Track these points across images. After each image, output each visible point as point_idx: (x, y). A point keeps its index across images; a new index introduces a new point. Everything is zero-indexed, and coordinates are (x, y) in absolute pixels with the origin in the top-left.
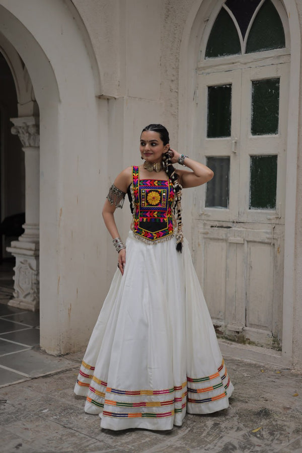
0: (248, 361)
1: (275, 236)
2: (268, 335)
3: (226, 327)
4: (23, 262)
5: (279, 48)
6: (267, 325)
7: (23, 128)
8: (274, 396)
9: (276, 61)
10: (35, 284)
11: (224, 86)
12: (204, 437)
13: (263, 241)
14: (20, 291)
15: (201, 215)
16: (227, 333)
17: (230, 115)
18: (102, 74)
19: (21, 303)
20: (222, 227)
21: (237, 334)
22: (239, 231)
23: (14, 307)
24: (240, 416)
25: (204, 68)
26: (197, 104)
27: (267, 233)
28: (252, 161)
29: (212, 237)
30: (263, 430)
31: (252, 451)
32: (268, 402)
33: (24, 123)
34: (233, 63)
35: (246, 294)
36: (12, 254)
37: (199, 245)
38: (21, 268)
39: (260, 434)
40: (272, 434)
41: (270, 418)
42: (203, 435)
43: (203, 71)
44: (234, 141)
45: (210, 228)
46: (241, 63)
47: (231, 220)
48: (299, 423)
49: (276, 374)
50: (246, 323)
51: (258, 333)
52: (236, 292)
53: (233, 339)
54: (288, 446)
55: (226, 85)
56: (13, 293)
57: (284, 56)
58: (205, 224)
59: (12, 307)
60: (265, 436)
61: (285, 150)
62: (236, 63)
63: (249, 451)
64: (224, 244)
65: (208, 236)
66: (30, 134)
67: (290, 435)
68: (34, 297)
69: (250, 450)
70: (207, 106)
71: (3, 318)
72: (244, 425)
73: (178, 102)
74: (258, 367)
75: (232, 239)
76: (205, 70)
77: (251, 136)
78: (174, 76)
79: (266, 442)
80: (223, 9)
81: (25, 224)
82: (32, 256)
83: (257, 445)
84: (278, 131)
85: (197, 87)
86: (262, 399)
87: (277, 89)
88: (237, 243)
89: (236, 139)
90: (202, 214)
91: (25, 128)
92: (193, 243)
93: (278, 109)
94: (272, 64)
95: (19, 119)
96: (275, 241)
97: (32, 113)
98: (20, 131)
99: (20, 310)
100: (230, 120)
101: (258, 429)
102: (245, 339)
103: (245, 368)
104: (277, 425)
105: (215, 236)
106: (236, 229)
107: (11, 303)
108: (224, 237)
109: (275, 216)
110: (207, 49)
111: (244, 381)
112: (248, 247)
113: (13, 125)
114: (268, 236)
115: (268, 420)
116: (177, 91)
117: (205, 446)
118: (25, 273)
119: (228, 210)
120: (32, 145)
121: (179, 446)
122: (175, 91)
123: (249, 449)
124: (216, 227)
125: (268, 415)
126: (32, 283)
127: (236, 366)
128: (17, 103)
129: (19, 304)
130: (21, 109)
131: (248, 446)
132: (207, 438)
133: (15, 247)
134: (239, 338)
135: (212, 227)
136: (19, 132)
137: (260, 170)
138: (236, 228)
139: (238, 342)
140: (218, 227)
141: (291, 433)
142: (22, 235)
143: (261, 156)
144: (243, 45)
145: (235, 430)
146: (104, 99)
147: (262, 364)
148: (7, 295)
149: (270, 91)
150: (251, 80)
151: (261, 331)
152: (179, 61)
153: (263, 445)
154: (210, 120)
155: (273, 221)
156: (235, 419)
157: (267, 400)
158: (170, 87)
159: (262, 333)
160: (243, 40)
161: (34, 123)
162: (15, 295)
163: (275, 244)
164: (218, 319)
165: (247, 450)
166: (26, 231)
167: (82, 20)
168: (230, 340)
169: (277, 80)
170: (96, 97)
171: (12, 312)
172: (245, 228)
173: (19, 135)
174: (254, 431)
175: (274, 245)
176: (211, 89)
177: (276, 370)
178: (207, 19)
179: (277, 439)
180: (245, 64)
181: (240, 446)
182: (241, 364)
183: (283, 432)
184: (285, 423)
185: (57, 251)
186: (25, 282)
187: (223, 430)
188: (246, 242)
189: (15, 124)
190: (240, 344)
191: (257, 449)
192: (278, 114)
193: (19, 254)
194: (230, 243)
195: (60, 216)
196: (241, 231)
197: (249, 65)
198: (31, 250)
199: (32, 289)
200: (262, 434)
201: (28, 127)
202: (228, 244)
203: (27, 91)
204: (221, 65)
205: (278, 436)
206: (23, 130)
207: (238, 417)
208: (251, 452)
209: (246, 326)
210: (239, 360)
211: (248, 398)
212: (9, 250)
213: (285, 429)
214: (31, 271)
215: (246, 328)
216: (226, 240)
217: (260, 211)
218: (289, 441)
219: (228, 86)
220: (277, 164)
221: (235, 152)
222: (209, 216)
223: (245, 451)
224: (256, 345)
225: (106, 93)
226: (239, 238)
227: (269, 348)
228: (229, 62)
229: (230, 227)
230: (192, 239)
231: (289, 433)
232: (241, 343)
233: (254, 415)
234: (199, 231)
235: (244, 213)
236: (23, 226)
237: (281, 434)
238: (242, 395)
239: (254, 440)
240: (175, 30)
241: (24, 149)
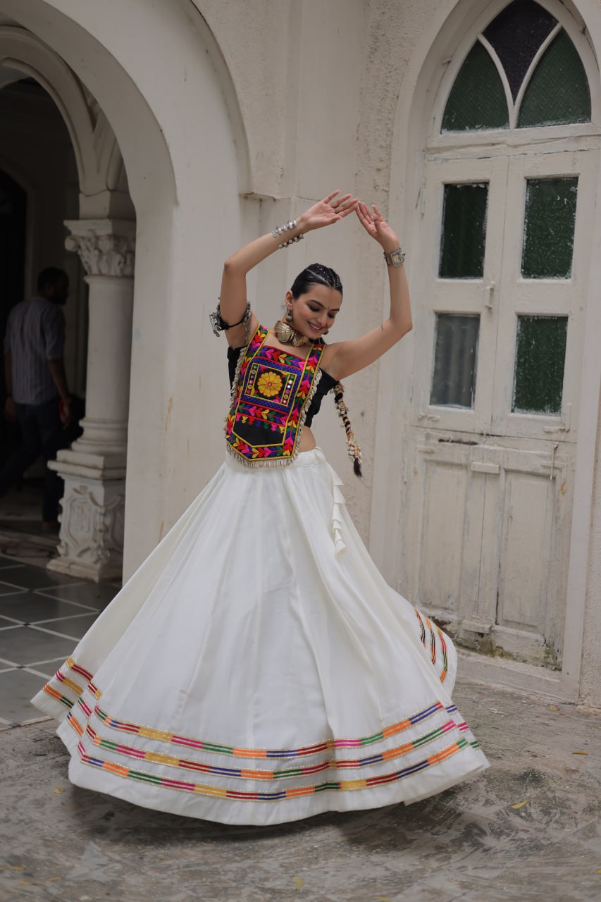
0: (499, 687)
1: (556, 462)
2: (537, 641)
3: (459, 623)
4: (78, 489)
5: (580, 122)
6: (535, 624)
7: (89, 240)
8: (549, 749)
9: (572, 146)
10: (101, 531)
11: (475, 186)
12: (430, 812)
13: (535, 471)
14: (70, 544)
15: (421, 419)
16: (461, 635)
17: (484, 238)
18: (252, 154)
19: (72, 566)
20: (459, 442)
21: (479, 638)
22: (491, 451)
23: (60, 574)
24: (490, 782)
25: (439, 150)
26: (423, 214)
27: (542, 457)
28: (521, 326)
29: (440, 458)
30: (530, 805)
31: (514, 840)
32: (537, 759)
33: (91, 230)
34: (493, 144)
35: (500, 566)
36: (59, 474)
37: (416, 473)
38: (75, 500)
39: (525, 812)
40: (546, 812)
41: (543, 786)
42: (427, 810)
43: (436, 155)
44: (488, 288)
45: (437, 442)
46: (509, 146)
47: (477, 431)
48: (593, 796)
49: (549, 712)
50: (496, 619)
51: (518, 637)
52: (480, 562)
53: (472, 646)
54: (574, 834)
55: (477, 183)
56: (58, 548)
57: (588, 138)
58: (428, 436)
59: (56, 572)
60: (534, 816)
61: (582, 309)
62: (498, 144)
63: (508, 839)
64: (461, 474)
65: (433, 457)
66: (100, 251)
67: (578, 816)
68: (98, 556)
69: (510, 837)
70: (441, 220)
71: (40, 591)
72: (497, 795)
73: (387, 211)
74: (516, 698)
75: (478, 465)
76: (439, 153)
77: (522, 280)
78: (381, 161)
79: (537, 825)
80: (478, 44)
81: (85, 419)
82: (96, 479)
83: (522, 830)
84: (570, 273)
85: (425, 184)
86: (527, 754)
87: (574, 195)
88: (486, 473)
89: (493, 282)
90: (423, 417)
91: (93, 240)
92: (404, 469)
93: (573, 234)
94: (565, 151)
95: (80, 223)
96: (557, 472)
97: (106, 212)
98: (82, 244)
99: (71, 578)
100: (483, 248)
101: (523, 804)
102: (494, 648)
103: (493, 699)
104: (554, 798)
105: (447, 458)
106: (486, 447)
107: (53, 565)
108: (463, 461)
109: (558, 428)
110: (445, 114)
111: (493, 721)
112: (506, 480)
113: (69, 233)
114: (544, 462)
115: (539, 790)
116: (387, 189)
117: (432, 829)
118: (82, 511)
119: (471, 412)
120: (104, 271)
121: (386, 826)
122: (384, 190)
123: (508, 835)
124: (448, 441)
125: (539, 781)
126: (95, 529)
127: (478, 695)
128: (78, 191)
129: (69, 568)
130: (85, 205)
131: (506, 831)
132: (434, 815)
133: (65, 462)
134: (483, 645)
135: (441, 441)
136: (79, 247)
137: (534, 343)
138: (485, 445)
139: (481, 652)
140: (452, 442)
141: (580, 813)
142: (79, 440)
143: (538, 317)
144: (513, 111)
145: (482, 803)
146: (255, 199)
147: (525, 694)
148: (42, 550)
149: (559, 199)
150: (525, 178)
151: (524, 633)
152: (392, 133)
153: (532, 831)
154: (444, 246)
155: (554, 436)
156: (481, 785)
157: (535, 756)
158: (375, 180)
159: (526, 638)
160: (514, 104)
161: (110, 231)
162: (61, 550)
163: (558, 477)
164: (446, 609)
165: (504, 836)
166: (87, 433)
167: (222, 56)
168: (467, 647)
169: (574, 180)
170: (240, 195)
171: (56, 583)
172: (503, 446)
173: (79, 253)
174: (515, 807)
175: (554, 478)
176: (450, 188)
177: (549, 705)
178: (448, 60)
179: (556, 822)
180: (516, 146)
181: (492, 831)
182: (486, 693)
183: (565, 810)
184: (570, 796)
185: (160, 475)
186: (82, 528)
187: (462, 803)
188: (503, 473)
189: (74, 232)
190: (484, 657)
191: (523, 837)
192: (572, 241)
193: (72, 474)
194: (474, 472)
195: (169, 411)
196: (495, 450)
197: (521, 150)
198: (95, 468)
199: (95, 541)
200: (530, 813)
201: (97, 238)
202: (470, 474)
203: (98, 171)
204: (470, 146)
205: (558, 815)
206: (89, 244)
207: (485, 783)
208: (511, 840)
209: (497, 624)
210: (481, 685)
211: (502, 750)
212: (52, 465)
213: (570, 806)
214: (94, 507)
215: (496, 628)
216: (465, 467)
217: (530, 415)
218: (576, 826)
219: (482, 186)
220: (566, 333)
221: (490, 306)
222: (437, 421)
223: (501, 838)
224: (514, 659)
225: (259, 190)
226: (491, 465)
227: (537, 665)
228: (486, 142)
229: (474, 444)
230: (403, 462)
231: (576, 813)
232: (486, 653)
233: (514, 779)
234: (416, 448)
235: (502, 419)
236: (81, 423)
237: (563, 813)
238: (490, 745)
239: (516, 821)
240: (387, 77)
241: (88, 280)
